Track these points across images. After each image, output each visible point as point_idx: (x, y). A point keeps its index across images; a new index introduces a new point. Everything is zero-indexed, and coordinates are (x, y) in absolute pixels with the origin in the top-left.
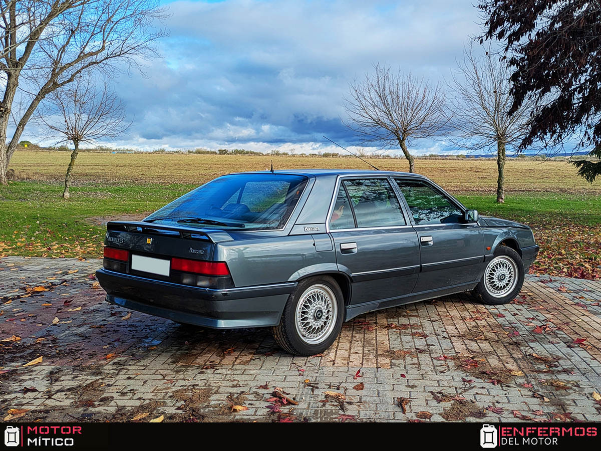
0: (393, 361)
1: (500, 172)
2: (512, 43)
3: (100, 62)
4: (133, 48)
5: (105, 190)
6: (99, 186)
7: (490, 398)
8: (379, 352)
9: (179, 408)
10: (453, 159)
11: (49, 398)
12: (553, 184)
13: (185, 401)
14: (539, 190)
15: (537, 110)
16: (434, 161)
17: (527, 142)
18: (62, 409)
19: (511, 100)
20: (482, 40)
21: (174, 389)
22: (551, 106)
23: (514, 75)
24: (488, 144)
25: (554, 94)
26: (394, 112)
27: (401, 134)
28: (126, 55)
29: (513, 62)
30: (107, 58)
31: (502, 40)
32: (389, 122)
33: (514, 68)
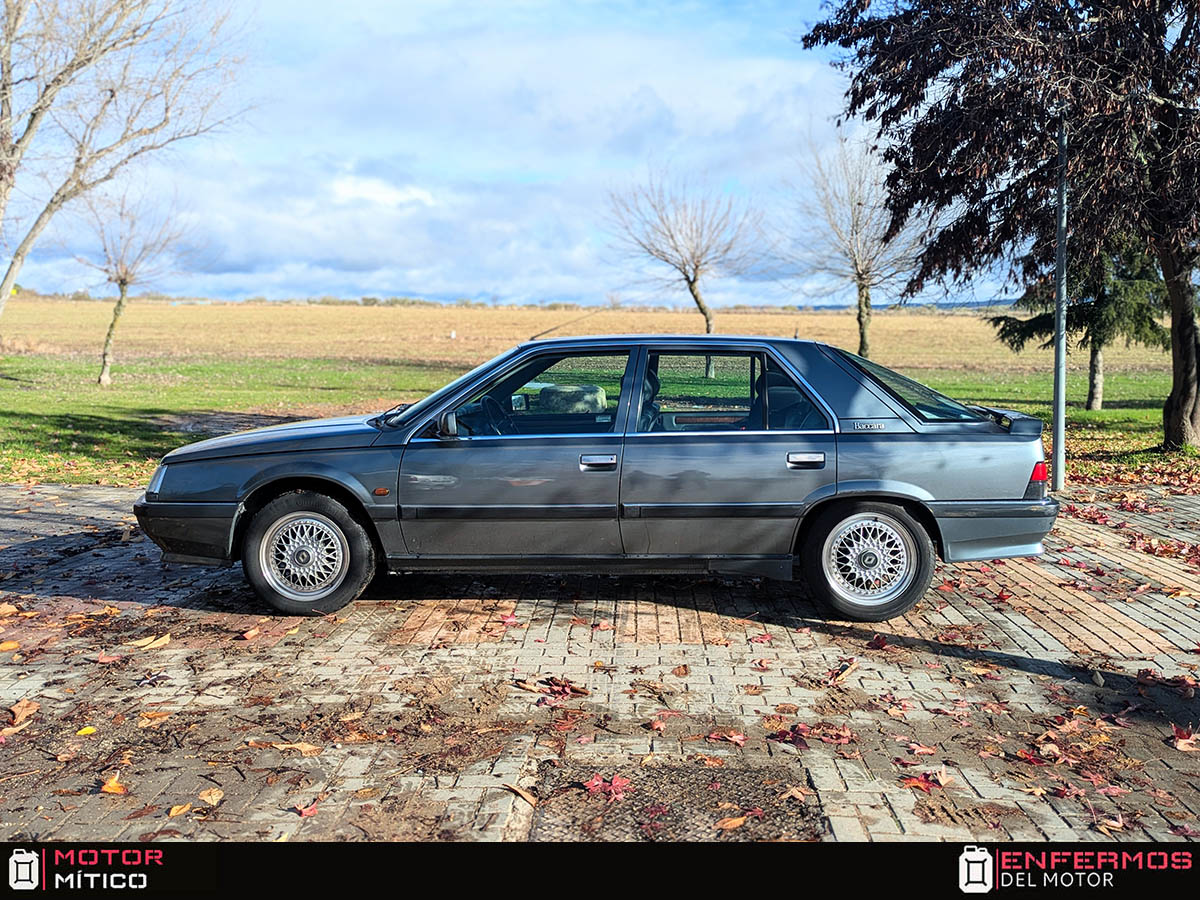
0: (727, 634)
1: (862, 335)
2: (889, 125)
3: (162, 146)
4: (221, 122)
5: (171, 369)
6: (158, 363)
7: (884, 684)
8: (703, 622)
9: (407, 705)
10: (777, 314)
11: (199, 693)
12: (951, 355)
13: (415, 695)
14: (927, 365)
15: (930, 235)
16: (744, 316)
17: (914, 286)
18: (225, 709)
19: (886, 218)
20: (839, 122)
21: (393, 678)
22: (954, 227)
23: (890, 177)
24: (841, 287)
25: (957, 209)
26: (678, 233)
27: (691, 271)
28: (208, 134)
29: (889, 155)
30: (173, 139)
31: (873, 121)
32: (670, 250)
33: (891, 166)
